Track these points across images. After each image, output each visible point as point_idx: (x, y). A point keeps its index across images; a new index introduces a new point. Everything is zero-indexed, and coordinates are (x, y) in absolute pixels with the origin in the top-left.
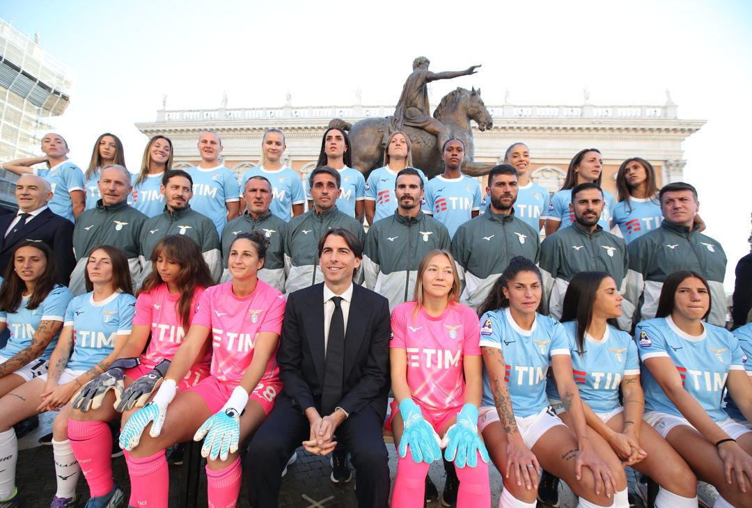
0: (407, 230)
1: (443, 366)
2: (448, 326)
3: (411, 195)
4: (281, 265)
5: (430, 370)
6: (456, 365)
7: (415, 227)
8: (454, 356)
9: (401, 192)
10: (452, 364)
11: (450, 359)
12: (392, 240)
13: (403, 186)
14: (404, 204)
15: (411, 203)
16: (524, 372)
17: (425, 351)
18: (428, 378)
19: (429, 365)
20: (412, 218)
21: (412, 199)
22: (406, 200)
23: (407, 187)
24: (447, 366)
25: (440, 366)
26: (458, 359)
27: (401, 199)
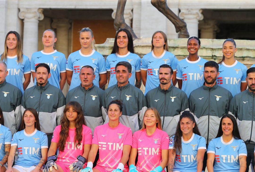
0: (164, 96)
1: (151, 154)
2: (154, 139)
3: (165, 78)
4: (100, 115)
5: (146, 156)
6: (158, 154)
7: (168, 94)
8: (156, 150)
9: (161, 76)
10: (155, 153)
11: (154, 151)
12: (156, 101)
13: (161, 74)
14: (162, 82)
15: (165, 81)
16: (186, 157)
17: (144, 148)
18: (146, 158)
19: (146, 154)
20: (166, 90)
21: (166, 79)
22: (163, 80)
23: (163, 74)
24: (153, 154)
25: (150, 154)
26: (158, 152)
27: (161, 79)
